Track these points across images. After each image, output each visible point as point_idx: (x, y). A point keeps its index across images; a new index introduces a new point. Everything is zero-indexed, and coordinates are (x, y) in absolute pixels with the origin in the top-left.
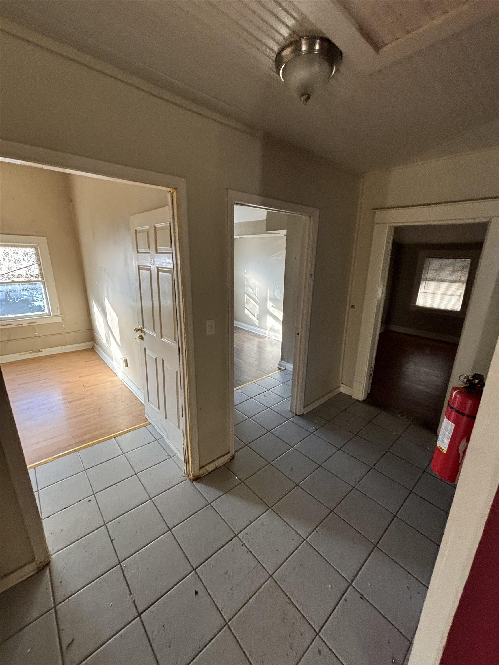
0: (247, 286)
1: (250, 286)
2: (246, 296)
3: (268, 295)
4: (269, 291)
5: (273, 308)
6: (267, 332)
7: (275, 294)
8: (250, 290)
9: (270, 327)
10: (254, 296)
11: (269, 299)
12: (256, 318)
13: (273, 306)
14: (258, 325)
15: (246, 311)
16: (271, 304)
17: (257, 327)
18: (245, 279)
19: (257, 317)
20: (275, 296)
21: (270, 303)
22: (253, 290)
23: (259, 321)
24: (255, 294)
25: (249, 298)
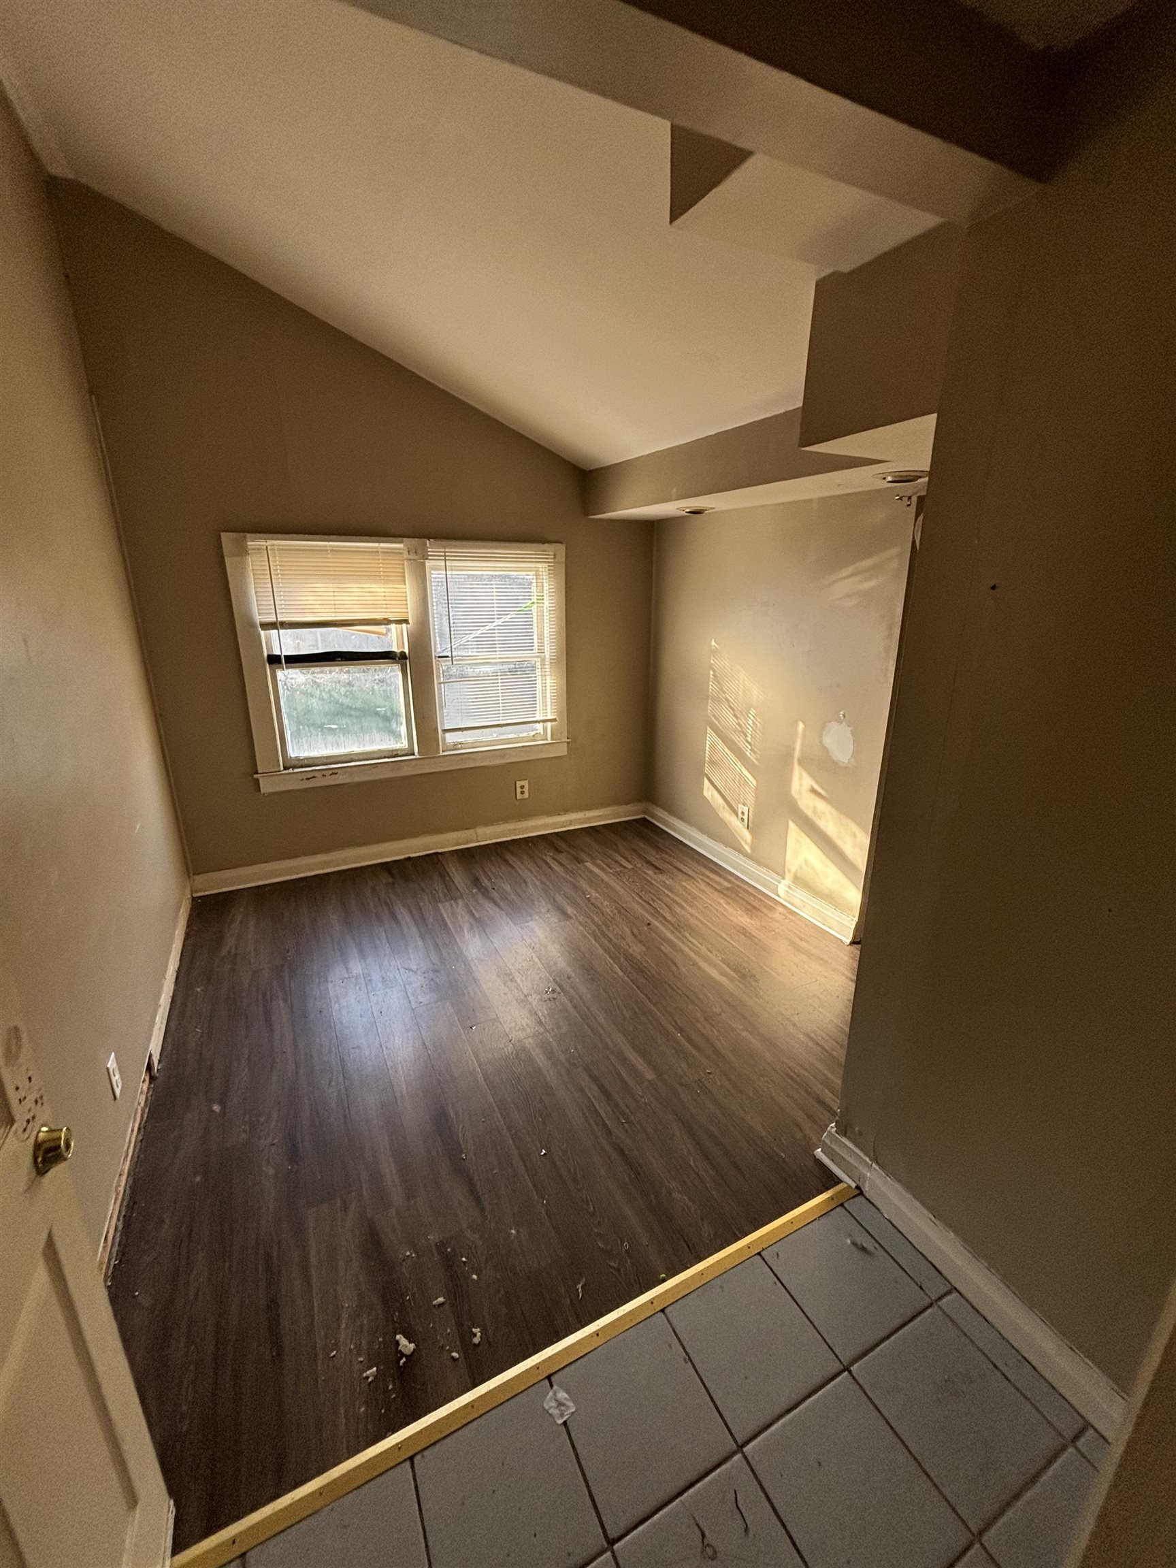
0: (717, 700)
1: (727, 700)
2: (711, 738)
3: (798, 746)
4: (801, 726)
5: (813, 796)
6: (782, 889)
7: (828, 741)
8: (728, 719)
9: (793, 869)
10: (739, 740)
11: (800, 762)
12: (742, 819)
13: (813, 791)
14: (748, 849)
15: (709, 792)
16: (808, 782)
17: (745, 854)
18: (711, 672)
19: (745, 817)
20: (825, 749)
21: (805, 776)
22: (735, 716)
23: (752, 833)
24: (746, 736)
25: (720, 745)
